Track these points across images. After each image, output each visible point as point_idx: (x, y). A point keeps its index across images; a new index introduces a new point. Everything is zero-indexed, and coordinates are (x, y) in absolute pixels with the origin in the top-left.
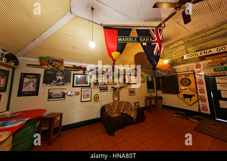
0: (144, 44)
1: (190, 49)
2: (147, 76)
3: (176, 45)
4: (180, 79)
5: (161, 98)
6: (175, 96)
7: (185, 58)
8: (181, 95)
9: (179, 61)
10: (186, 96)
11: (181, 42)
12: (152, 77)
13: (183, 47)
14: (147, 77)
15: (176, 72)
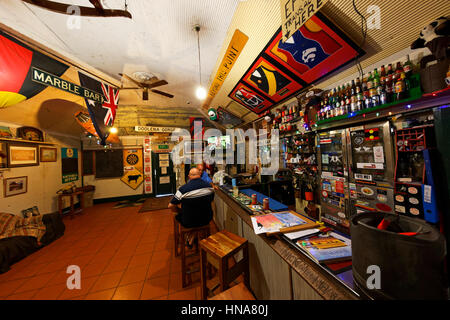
0: (91, 102)
1: (142, 120)
2: (64, 146)
3: (127, 109)
4: (126, 155)
5: (92, 188)
6: (117, 181)
7: (136, 129)
8: (125, 178)
9: (128, 130)
10: (131, 178)
11: (134, 109)
12: (75, 151)
13: (135, 115)
14: (64, 150)
15: (121, 145)
